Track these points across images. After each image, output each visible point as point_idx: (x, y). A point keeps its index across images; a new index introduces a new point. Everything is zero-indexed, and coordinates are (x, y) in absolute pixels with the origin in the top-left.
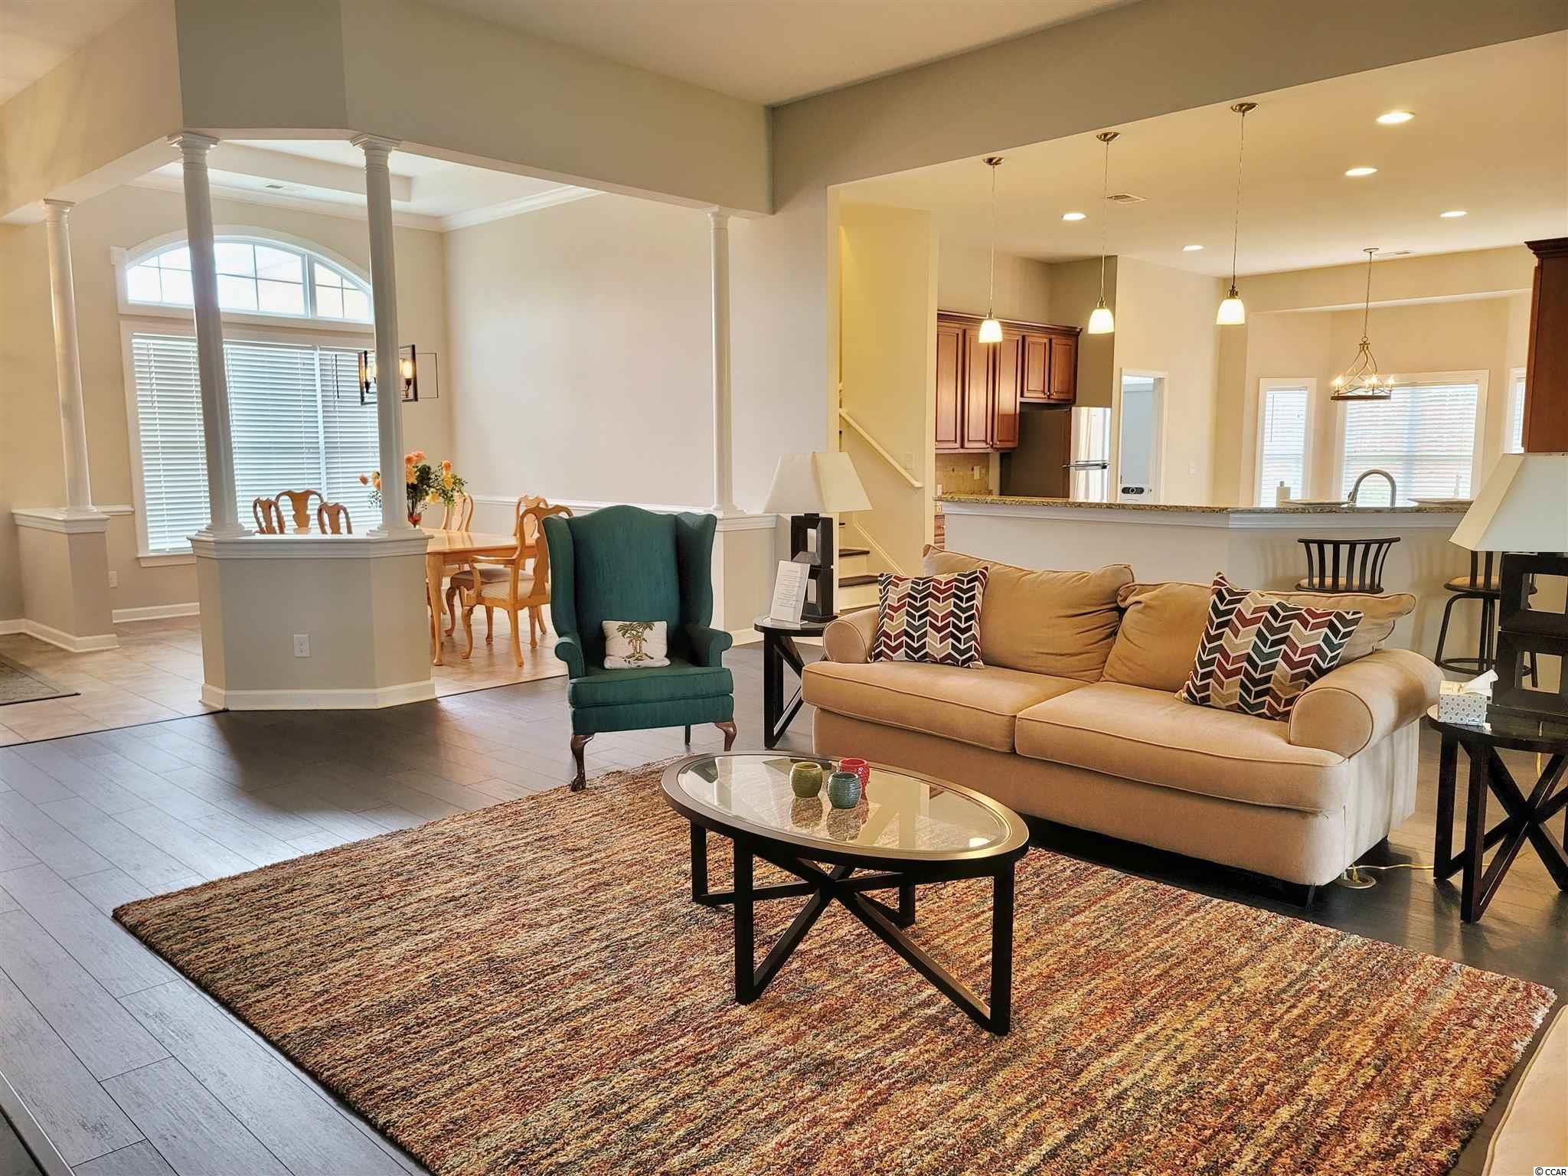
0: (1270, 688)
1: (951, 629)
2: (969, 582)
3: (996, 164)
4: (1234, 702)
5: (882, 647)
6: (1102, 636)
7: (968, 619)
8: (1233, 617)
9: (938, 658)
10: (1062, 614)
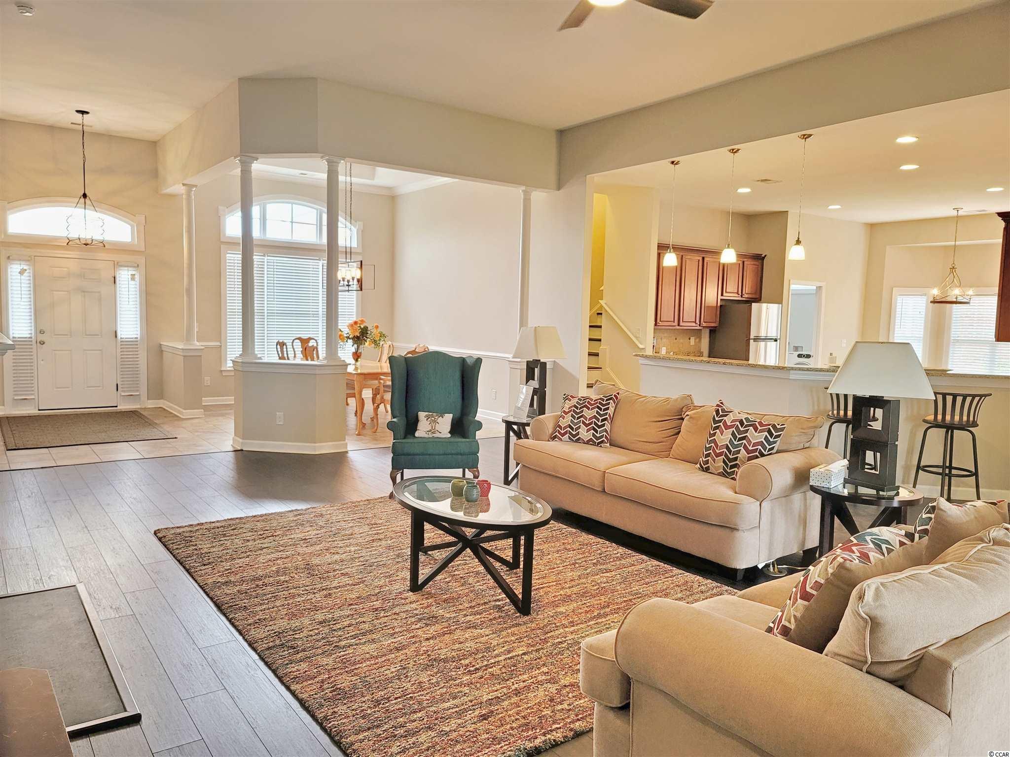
0: (737, 464)
1: (593, 425)
2: (607, 400)
3: (676, 164)
4: (720, 471)
5: (557, 433)
6: (672, 434)
7: (603, 421)
8: (721, 424)
9: (586, 440)
10: (655, 420)
